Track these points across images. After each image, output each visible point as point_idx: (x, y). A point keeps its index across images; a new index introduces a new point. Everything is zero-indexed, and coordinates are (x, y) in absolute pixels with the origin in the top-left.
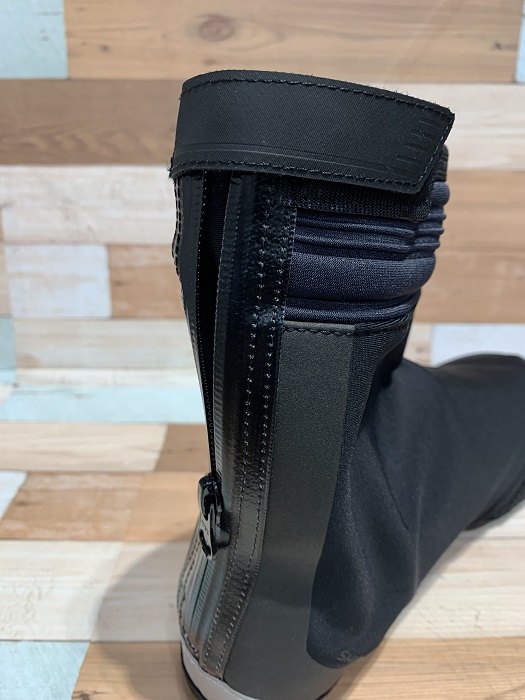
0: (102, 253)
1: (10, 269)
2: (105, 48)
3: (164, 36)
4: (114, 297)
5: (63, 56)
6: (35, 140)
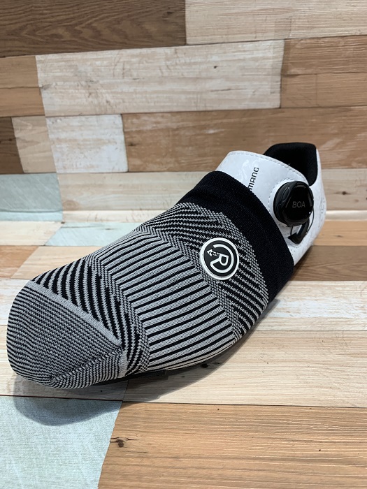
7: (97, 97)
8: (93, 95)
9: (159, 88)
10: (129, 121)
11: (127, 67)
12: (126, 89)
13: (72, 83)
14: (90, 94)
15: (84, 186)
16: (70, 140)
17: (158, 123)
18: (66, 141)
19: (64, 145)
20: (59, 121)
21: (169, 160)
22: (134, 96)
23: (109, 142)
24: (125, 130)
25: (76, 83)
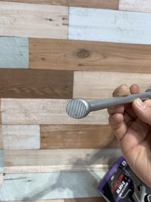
0: (38, 128)
1: (4, 133)
2: (43, 59)
3: (65, 56)
4: (42, 142)
5: (28, 61)
6: (15, 89)
7: (29, 117)
8: (28, 116)
9: (59, 115)
10: (44, 128)
11: (45, 106)
12: (44, 114)
13: (18, 111)
14: (26, 116)
15: (17, 155)
16: (13, 135)
17: (57, 129)
18: (11, 135)
19: (10, 137)
20: (8, 126)
21: (60, 144)
22: (47, 117)
23: (33, 136)
24: (41, 131)
25: (20, 111)
